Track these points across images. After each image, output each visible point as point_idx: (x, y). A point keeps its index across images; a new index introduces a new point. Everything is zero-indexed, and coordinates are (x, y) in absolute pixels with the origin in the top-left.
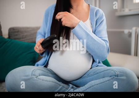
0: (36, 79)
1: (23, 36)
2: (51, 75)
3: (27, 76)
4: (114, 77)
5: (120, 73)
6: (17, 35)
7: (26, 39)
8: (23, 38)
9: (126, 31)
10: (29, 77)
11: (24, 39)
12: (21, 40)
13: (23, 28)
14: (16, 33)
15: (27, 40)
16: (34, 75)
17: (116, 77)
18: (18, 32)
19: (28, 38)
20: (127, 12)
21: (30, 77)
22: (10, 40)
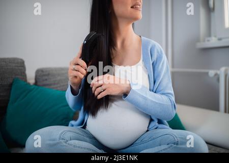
0: (65, 144)
1: (56, 81)
2: (88, 139)
3: (54, 140)
4: (173, 145)
5: (181, 140)
6: (46, 80)
7: (59, 85)
8: (54, 84)
9: (212, 73)
10: (55, 142)
11: (56, 86)
12: (52, 86)
13: (56, 69)
14: (46, 77)
15: (59, 87)
16: (62, 139)
17: (175, 145)
18: (49, 75)
19: (62, 84)
20: (213, 42)
21: (58, 141)
22: (36, 87)
